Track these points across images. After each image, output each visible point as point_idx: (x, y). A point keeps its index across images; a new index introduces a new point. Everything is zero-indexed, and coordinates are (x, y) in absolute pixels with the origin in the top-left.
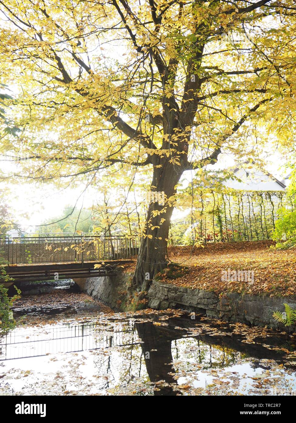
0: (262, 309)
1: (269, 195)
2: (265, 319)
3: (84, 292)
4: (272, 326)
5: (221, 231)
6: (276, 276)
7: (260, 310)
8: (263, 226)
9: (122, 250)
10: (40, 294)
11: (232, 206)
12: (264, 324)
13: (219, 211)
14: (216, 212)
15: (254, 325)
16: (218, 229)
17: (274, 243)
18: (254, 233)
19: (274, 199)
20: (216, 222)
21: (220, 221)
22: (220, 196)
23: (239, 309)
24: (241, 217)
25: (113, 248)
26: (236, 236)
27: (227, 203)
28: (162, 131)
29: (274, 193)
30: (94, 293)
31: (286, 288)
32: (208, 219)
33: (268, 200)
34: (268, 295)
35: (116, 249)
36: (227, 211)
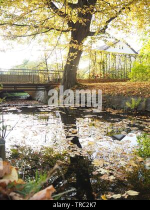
0: (121, 102)
1: (130, 56)
2: (122, 106)
3: (34, 100)
4: (124, 109)
5: (104, 73)
6: (129, 88)
7: (120, 102)
8: (125, 72)
9: (54, 79)
10: (12, 100)
11: (110, 60)
12: (121, 108)
13: (103, 62)
14: (102, 63)
15: (116, 109)
16: (103, 72)
17: (130, 79)
18: (120, 75)
19: (132, 58)
20: (101, 68)
21: (104, 68)
22: (105, 55)
23: (110, 102)
24: (114, 66)
25: (49, 78)
26: (111, 76)
27: (108, 59)
28: (77, 15)
29: (132, 55)
30: (39, 100)
31: (133, 92)
32: (98, 66)
33: (129, 59)
34: (124, 95)
35: (50, 79)
36: (108, 63)
